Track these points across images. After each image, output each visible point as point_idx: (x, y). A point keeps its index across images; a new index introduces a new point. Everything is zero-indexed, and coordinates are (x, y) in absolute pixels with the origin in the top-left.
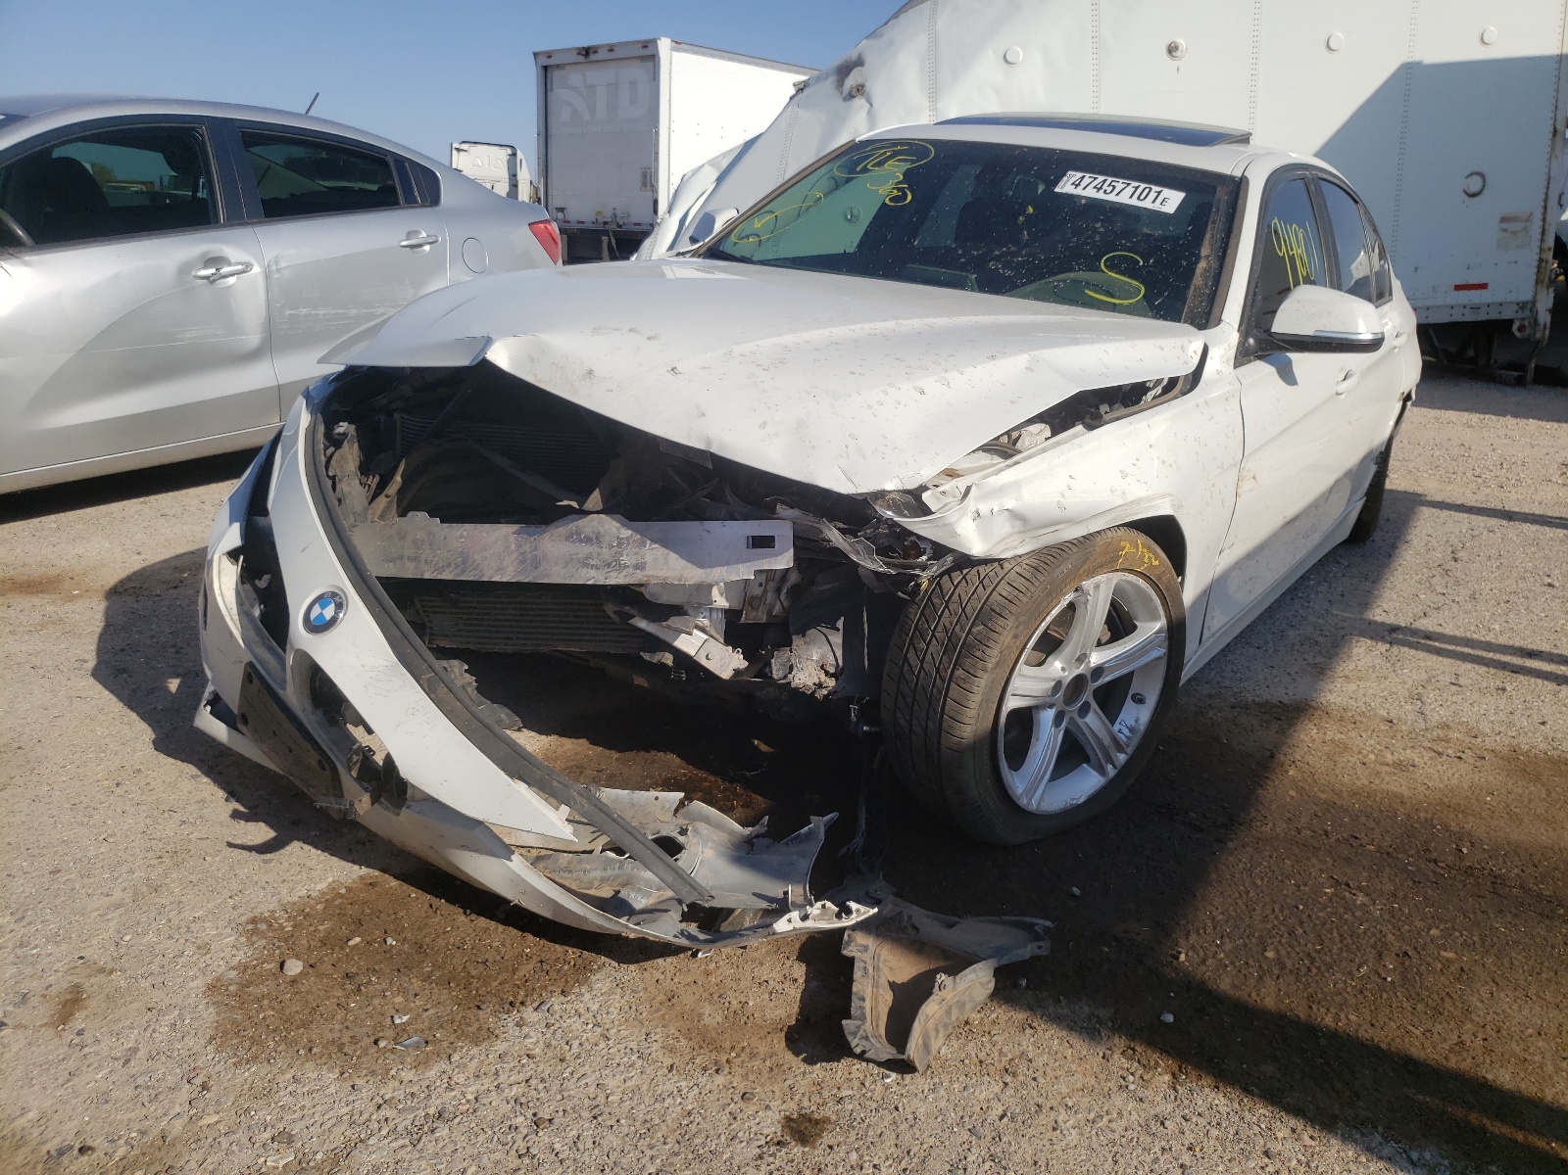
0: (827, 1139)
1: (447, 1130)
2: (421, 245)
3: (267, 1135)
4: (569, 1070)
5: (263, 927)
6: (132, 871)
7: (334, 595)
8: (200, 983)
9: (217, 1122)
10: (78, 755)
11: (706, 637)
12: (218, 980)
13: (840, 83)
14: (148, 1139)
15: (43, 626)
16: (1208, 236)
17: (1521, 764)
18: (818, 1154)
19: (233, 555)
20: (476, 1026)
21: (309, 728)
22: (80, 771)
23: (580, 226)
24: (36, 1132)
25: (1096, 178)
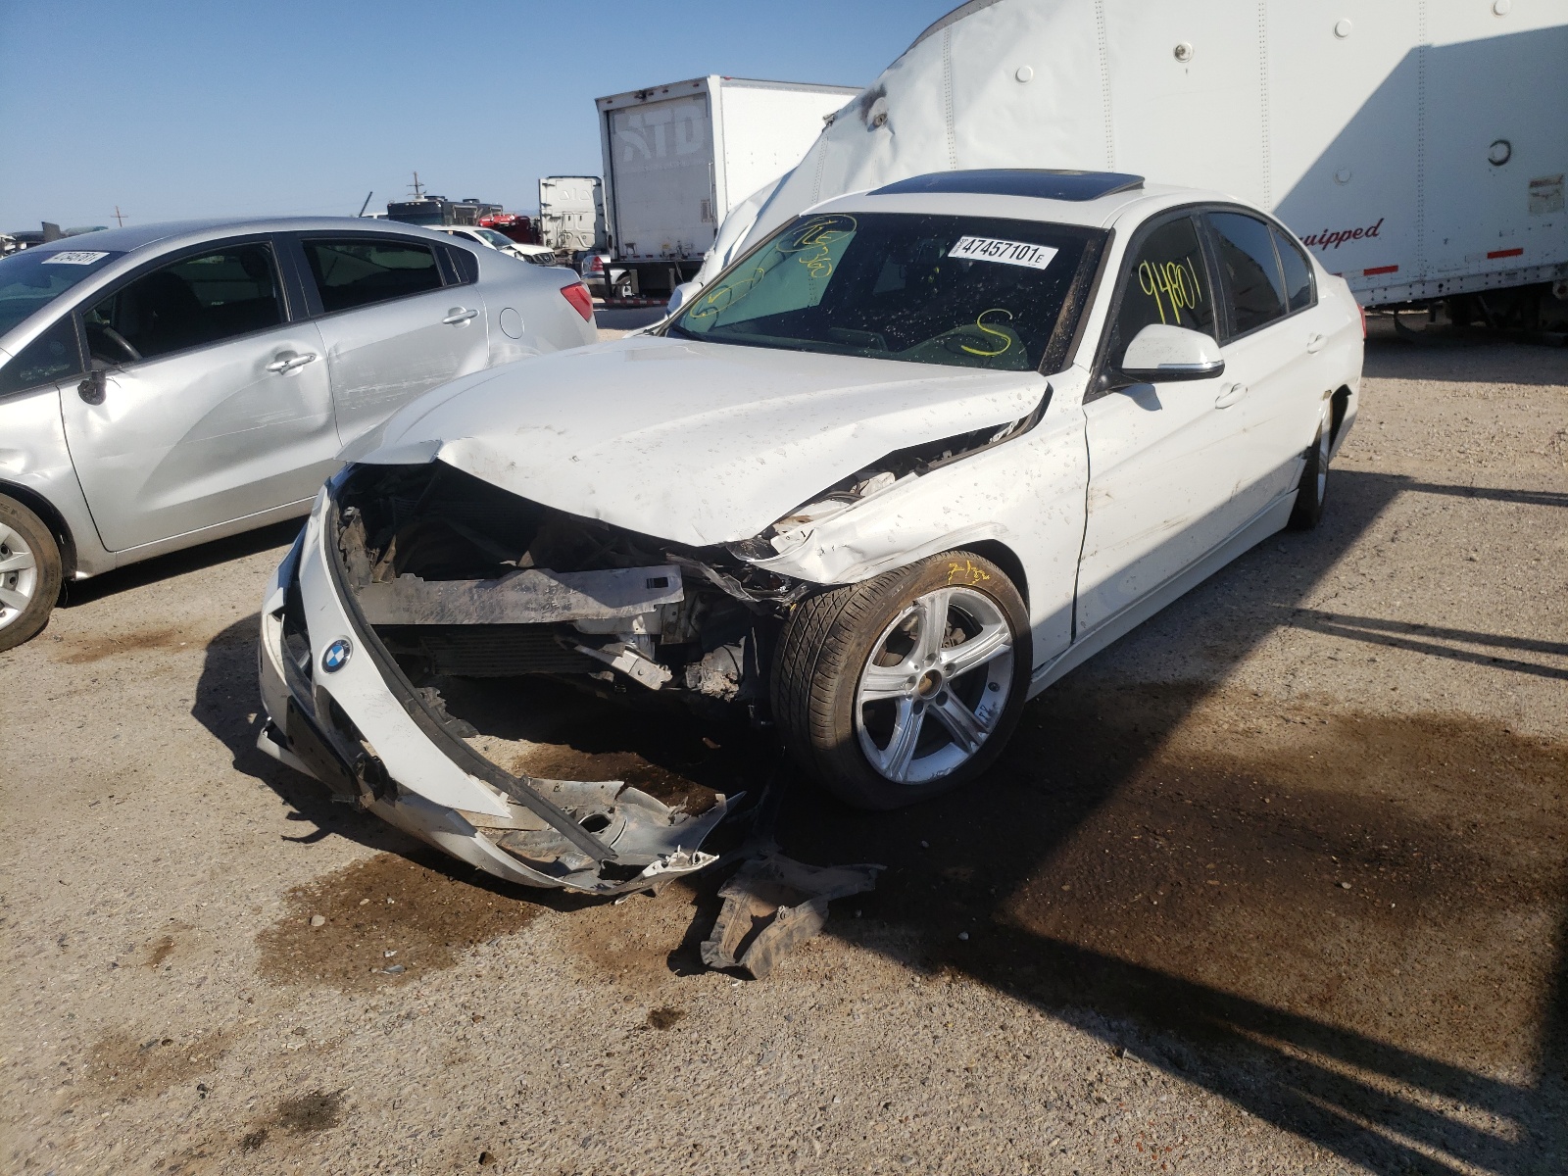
0: (679, 1024)
1: (411, 1025)
2: (461, 320)
3: (289, 1030)
4: (504, 984)
5: (300, 894)
6: (210, 858)
7: (343, 642)
8: (253, 934)
9: (256, 1023)
10: (177, 775)
11: (637, 657)
12: (265, 931)
13: (865, 114)
14: (209, 1035)
15: (156, 673)
16: (1073, 287)
17: (1358, 728)
18: (669, 1035)
19: (277, 614)
20: (443, 957)
21: (334, 745)
22: (178, 786)
23: (649, 260)
24: (134, 1033)
25: (984, 241)
